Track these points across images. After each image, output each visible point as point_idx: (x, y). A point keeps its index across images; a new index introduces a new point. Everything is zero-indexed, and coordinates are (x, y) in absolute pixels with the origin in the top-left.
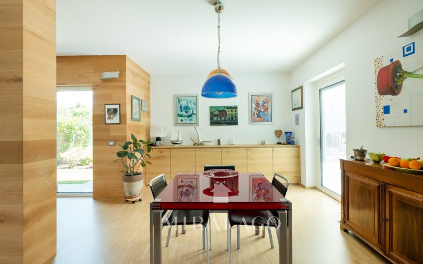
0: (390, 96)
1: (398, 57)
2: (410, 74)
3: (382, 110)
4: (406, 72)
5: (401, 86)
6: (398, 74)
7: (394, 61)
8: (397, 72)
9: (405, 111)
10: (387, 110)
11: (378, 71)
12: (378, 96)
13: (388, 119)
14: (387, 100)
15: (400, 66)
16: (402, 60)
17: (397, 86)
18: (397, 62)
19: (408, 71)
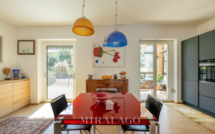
0: (98, 57)
1: (101, 46)
2: (105, 52)
3: (95, 62)
4: (104, 51)
5: (102, 55)
6: (101, 51)
7: (100, 47)
8: (101, 50)
9: (103, 63)
10: (97, 61)
11: (94, 48)
12: (94, 57)
13: (97, 64)
14: (97, 58)
15: (102, 49)
16: (103, 47)
17: (101, 55)
18: (101, 47)
19: (105, 51)
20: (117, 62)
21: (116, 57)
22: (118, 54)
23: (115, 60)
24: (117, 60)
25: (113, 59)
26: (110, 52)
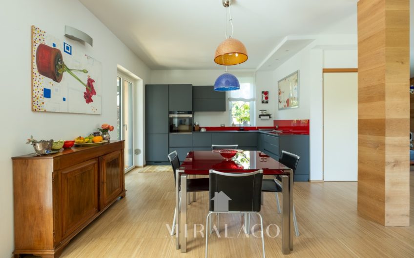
0: (51, 80)
1: (60, 47)
2: (69, 70)
3: (42, 93)
4: (65, 66)
5: (62, 75)
6: (59, 63)
7: (56, 47)
8: (58, 60)
9: (64, 99)
10: (47, 93)
12: (38, 74)
13: (48, 104)
14: (46, 82)
15: (61, 57)
16: (63, 53)
17: (58, 74)
18: (59, 51)
19: (69, 66)
20: (91, 103)
21: (89, 88)
22: (93, 83)
23: (88, 97)
24: (91, 96)
25: (85, 93)
26: (79, 72)
